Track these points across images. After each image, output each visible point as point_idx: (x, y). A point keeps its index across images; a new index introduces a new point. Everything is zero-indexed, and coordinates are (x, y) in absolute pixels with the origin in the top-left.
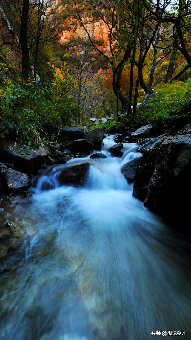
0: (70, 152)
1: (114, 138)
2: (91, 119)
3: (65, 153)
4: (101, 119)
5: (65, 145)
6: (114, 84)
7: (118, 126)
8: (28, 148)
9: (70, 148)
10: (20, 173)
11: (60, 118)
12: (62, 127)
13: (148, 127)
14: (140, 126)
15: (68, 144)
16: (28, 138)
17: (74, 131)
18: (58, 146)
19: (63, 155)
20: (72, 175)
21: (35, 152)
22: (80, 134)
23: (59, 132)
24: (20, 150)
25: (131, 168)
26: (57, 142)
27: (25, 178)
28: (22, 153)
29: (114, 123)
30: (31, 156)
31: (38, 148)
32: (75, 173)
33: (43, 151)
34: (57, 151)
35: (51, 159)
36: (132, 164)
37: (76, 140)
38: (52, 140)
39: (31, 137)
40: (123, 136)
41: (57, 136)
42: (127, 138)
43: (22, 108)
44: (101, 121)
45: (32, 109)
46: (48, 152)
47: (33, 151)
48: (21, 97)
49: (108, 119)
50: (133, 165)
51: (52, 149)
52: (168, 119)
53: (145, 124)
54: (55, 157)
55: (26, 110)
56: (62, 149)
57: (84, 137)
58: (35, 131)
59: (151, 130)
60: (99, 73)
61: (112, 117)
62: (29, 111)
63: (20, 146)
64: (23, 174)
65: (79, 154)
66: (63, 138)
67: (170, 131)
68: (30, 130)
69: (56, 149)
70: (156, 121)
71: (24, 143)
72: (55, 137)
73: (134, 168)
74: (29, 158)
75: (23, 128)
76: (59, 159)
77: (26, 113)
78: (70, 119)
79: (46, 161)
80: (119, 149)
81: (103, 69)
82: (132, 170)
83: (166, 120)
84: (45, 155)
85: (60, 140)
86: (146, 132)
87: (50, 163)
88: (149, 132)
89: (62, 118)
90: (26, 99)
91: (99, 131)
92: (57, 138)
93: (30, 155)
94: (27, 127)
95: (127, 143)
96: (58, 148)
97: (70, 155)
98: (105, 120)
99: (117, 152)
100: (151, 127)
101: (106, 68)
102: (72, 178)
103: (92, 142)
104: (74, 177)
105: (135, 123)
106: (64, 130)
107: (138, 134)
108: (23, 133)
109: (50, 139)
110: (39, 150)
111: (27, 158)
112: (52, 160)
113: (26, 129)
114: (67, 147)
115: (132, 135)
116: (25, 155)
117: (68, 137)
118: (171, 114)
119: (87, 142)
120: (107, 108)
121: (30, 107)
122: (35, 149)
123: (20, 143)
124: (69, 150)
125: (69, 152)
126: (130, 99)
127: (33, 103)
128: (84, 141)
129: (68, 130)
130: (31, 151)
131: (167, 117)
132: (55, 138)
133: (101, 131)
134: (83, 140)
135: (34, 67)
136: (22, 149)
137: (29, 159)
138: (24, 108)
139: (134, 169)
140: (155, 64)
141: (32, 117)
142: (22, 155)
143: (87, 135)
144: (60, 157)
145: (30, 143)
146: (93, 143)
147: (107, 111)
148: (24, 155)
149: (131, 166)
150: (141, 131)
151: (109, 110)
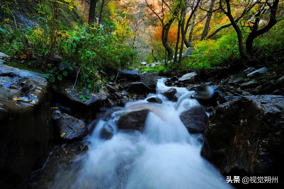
0: (128, 93)
1: (164, 81)
2: (142, 63)
3: (123, 94)
4: (151, 64)
5: (123, 86)
6: (162, 37)
7: (166, 71)
8: (88, 91)
9: (128, 89)
10: (76, 119)
11: (119, 61)
12: (121, 70)
13: (193, 74)
14: (185, 73)
15: (126, 85)
16: (88, 81)
17: (133, 74)
18: (117, 87)
19: (122, 97)
20: (131, 121)
21: (95, 95)
22: (137, 78)
23: (118, 74)
24: (78, 93)
25: (190, 117)
26: (115, 82)
27: (82, 126)
28: (81, 97)
29: (161, 68)
30: (91, 100)
31: (98, 91)
32: (135, 119)
33: (103, 94)
34: (116, 93)
35: (110, 101)
36: (190, 112)
37: (133, 83)
38: (111, 80)
39: (92, 80)
40: (171, 80)
41: (116, 77)
42: (176, 83)
43: (85, 50)
44: (150, 65)
45: (95, 51)
46: (108, 94)
47: (92, 95)
48: (85, 39)
49: (156, 65)
50: (192, 114)
51: (111, 91)
52: (211, 70)
53: (190, 72)
54: (114, 99)
55: (89, 52)
56: (120, 90)
57: (141, 80)
58: (96, 74)
59: (195, 77)
60: (149, 28)
61: (158, 63)
62: (92, 53)
63: (79, 89)
64: (80, 121)
65: (136, 96)
66: (121, 80)
67: (213, 80)
68: (92, 73)
69: (115, 91)
70: (200, 70)
71: (84, 85)
72: (114, 77)
73: (194, 116)
74: (88, 102)
75: (84, 70)
76: (118, 102)
77: (89, 56)
78: (128, 62)
79: (105, 104)
80: (173, 94)
81: (153, 26)
82: (191, 119)
83: (209, 70)
84: (105, 98)
85: (118, 80)
86: (192, 79)
87: (109, 106)
88: (194, 79)
89: (122, 61)
90: (90, 40)
91: (155, 76)
92: (116, 79)
93: (89, 99)
94: (88, 69)
95: (177, 87)
96: (117, 89)
97: (128, 97)
98: (153, 65)
99: (171, 96)
100: (196, 75)
101: (155, 25)
102: (132, 124)
103: (147, 85)
104: (133, 123)
105: (181, 70)
106: (123, 72)
107: (184, 79)
108: (83, 75)
109: (109, 80)
110: (99, 93)
111: (86, 103)
112: (112, 103)
113: (87, 72)
114: (125, 89)
115: (179, 80)
116: (84, 99)
117: (127, 79)
118: (212, 65)
119: (144, 85)
120: (155, 55)
121: (94, 49)
122: (95, 92)
123: (79, 86)
124: (127, 91)
125: (126, 93)
126: (176, 50)
127: (96, 46)
128: (142, 84)
129: (126, 73)
130: (90, 95)
131: (210, 67)
132: (114, 79)
133: (156, 76)
134: (140, 83)
135: (99, 18)
136: (81, 93)
137: (88, 104)
138: (87, 50)
139: (194, 118)
140: (194, 25)
141: (94, 59)
142: (80, 99)
143: (143, 78)
144: (119, 99)
145: (90, 86)
146: (149, 86)
147: (155, 58)
148: (82, 99)
149: (190, 114)
150: (187, 77)
151: (157, 57)
